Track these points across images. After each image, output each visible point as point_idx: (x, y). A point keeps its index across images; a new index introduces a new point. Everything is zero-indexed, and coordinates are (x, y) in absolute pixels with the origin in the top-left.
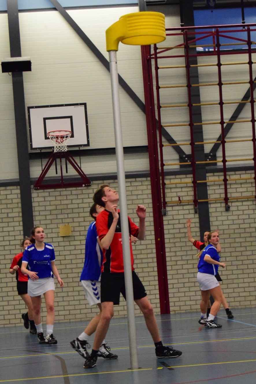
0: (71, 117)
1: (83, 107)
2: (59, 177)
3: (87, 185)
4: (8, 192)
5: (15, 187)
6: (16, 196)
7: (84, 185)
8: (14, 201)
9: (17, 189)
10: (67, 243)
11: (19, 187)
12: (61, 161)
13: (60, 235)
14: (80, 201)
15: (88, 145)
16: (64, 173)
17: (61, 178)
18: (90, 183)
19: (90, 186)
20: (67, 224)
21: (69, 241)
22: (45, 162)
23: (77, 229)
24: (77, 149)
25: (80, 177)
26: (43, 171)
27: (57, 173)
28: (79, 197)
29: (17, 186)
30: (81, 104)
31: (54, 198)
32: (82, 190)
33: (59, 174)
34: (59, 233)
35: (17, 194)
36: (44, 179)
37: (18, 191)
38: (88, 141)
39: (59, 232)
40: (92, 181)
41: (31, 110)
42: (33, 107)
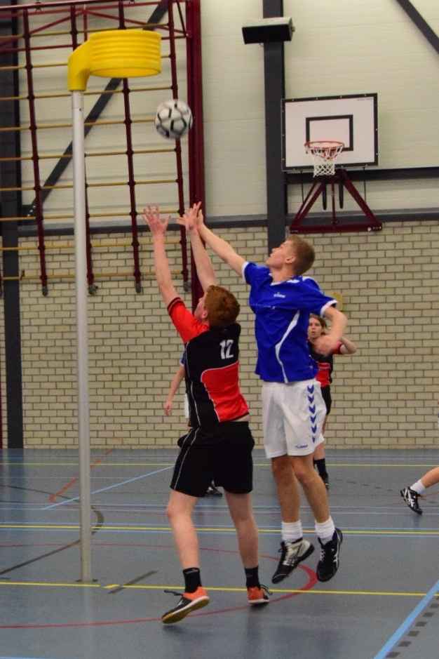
0: (350, 117)
1: (371, 100)
2: (330, 213)
3: (374, 228)
4: (249, 236)
5: (260, 229)
6: (260, 243)
7: (369, 229)
8: (258, 251)
9: (263, 231)
11: (266, 229)
12: (333, 189)
14: (362, 255)
15: (376, 163)
16: (338, 209)
17: (331, 216)
18: (381, 225)
19: (379, 230)
22: (307, 188)
23: (355, 300)
24: (360, 168)
25: (364, 215)
26: (304, 203)
27: (325, 207)
28: (362, 247)
29: (263, 226)
30: (368, 95)
32: (367, 236)
33: (329, 209)
35: (263, 240)
36: (306, 217)
37: (265, 236)
38: (376, 157)
40: (384, 222)
41: (287, 105)
42: (290, 101)
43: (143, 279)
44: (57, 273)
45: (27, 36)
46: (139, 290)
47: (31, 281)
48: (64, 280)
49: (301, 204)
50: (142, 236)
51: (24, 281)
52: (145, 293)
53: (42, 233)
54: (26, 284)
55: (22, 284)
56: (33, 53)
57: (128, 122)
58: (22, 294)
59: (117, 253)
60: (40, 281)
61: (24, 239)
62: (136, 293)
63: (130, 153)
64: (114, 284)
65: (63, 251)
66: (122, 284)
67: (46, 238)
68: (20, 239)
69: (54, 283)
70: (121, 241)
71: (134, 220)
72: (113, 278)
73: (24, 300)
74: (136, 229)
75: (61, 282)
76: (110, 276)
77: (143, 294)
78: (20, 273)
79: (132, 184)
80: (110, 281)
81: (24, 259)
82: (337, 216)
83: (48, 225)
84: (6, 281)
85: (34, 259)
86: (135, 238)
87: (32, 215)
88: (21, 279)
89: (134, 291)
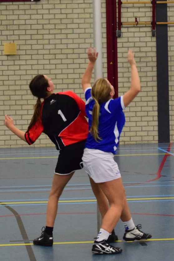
10: (12, 63)
13: (4, 53)
14: (27, 17)
20: (12, 42)
21: (14, 60)
23: (22, 47)
28: (27, 12)
32: (30, 5)
34: (3, 51)
39: (3, 50)
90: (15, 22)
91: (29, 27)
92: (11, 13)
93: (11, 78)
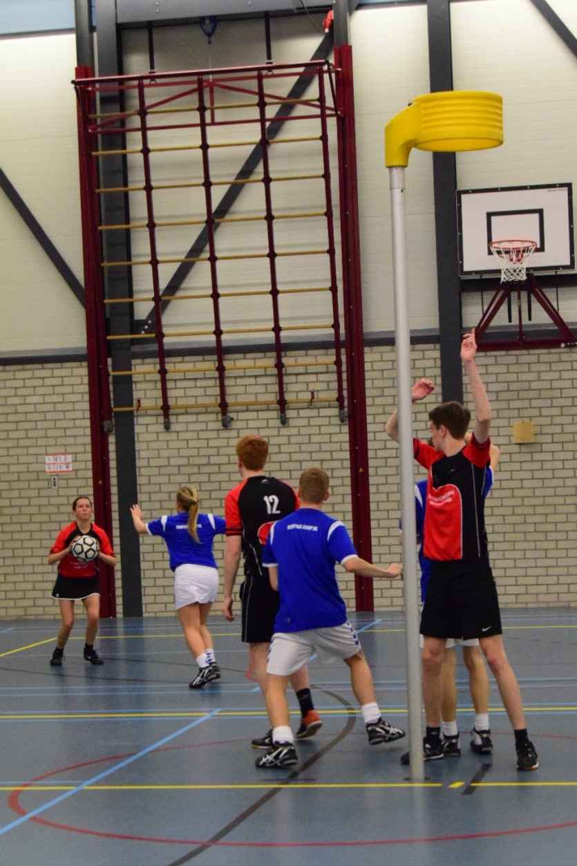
0: (540, 212)
1: (565, 191)
2: (515, 326)
3: (569, 344)
4: (417, 355)
5: (431, 346)
6: (431, 363)
7: (563, 345)
8: (428, 372)
9: (435, 349)
10: (528, 457)
11: (438, 346)
12: (519, 298)
13: (514, 440)
14: (554, 376)
15: (572, 266)
16: (525, 321)
17: (518, 330)
19: (574, 346)
20: (527, 420)
21: (532, 452)
22: (488, 296)
23: (546, 430)
24: (552, 273)
25: (556, 328)
26: (484, 315)
27: (510, 321)
28: (554, 367)
29: (435, 343)
30: (562, 185)
31: (504, 369)
32: (560, 353)
33: (515, 321)
34: (512, 437)
35: (435, 359)
36: (487, 331)
37: (437, 354)
38: (572, 260)
39: (512, 435)
41: (463, 197)
42: (467, 192)
43: (288, 409)
44: (181, 402)
45: (143, 113)
46: (284, 421)
47: (149, 412)
48: (189, 410)
49: (481, 316)
50: (286, 356)
51: (140, 412)
52: (290, 425)
53: (163, 354)
54: (143, 416)
55: (137, 416)
56: (150, 134)
57: (270, 218)
58: (137, 429)
59: (256, 377)
60: (161, 412)
61: (139, 361)
62: (281, 425)
63: (272, 255)
64: (253, 415)
65: (189, 375)
66: (262, 415)
67: (167, 360)
68: (134, 362)
69: (177, 415)
70: (260, 363)
71: (278, 337)
72: (251, 408)
73: (140, 436)
74: (279, 348)
75: (187, 413)
76: (248, 405)
77: (288, 426)
78: (135, 402)
79: (275, 293)
80: (247, 410)
81: (139, 386)
82: (524, 329)
83: (169, 344)
84: (116, 413)
85: (151, 386)
86: (279, 358)
87: (147, 332)
88: (137, 410)
89: (277, 423)
90: (534, 385)
91: (557, 393)
92: (526, 368)
93: (526, 484)
